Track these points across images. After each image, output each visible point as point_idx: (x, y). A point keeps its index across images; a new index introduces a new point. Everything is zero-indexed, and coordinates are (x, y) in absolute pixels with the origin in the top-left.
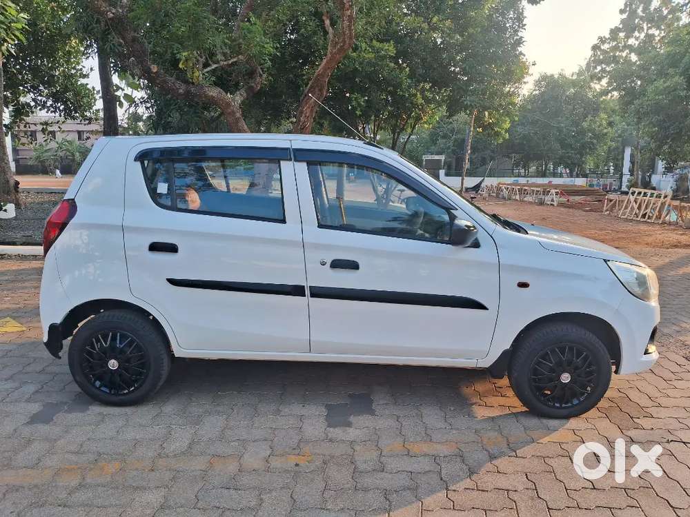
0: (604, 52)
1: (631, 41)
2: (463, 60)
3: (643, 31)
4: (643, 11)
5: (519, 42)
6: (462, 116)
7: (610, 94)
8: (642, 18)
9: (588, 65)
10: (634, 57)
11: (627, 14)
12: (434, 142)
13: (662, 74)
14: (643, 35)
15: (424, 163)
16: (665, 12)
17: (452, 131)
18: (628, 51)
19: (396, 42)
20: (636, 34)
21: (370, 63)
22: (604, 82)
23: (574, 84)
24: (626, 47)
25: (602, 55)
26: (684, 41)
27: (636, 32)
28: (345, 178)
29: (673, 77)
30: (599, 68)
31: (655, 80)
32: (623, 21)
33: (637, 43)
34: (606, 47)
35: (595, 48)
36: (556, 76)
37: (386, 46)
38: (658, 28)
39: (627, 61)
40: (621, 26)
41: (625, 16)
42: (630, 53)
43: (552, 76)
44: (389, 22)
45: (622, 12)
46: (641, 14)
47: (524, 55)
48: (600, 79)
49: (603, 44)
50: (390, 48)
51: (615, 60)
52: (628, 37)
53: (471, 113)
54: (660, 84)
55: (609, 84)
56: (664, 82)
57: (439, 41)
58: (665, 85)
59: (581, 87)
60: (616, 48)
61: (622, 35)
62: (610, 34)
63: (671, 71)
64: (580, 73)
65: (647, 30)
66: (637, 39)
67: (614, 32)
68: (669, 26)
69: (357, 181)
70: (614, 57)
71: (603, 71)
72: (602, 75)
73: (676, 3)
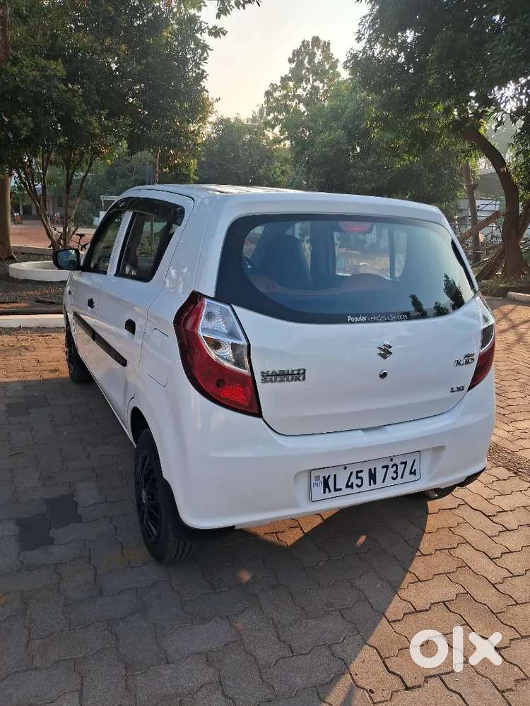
0: (277, 100)
1: (300, 91)
2: (142, 91)
3: (309, 81)
4: (309, 62)
5: (201, 76)
6: (144, 155)
7: (282, 143)
8: (308, 69)
9: (261, 111)
10: (302, 108)
11: (295, 63)
12: (112, 182)
13: (327, 126)
14: (309, 86)
15: (103, 205)
16: (327, 67)
17: (131, 170)
18: (296, 101)
19: (65, 62)
20: (304, 84)
21: (34, 82)
22: (277, 130)
23: (249, 130)
24: (296, 96)
25: (275, 102)
26: (343, 96)
27: (304, 83)
28: (10, 218)
29: (336, 130)
30: (272, 115)
31: (321, 132)
32: (291, 71)
33: (305, 93)
34: (277, 94)
35: (268, 94)
36: (232, 121)
37: (52, 64)
38: (322, 81)
39: (296, 111)
40: (290, 75)
41: (293, 65)
42: (299, 104)
43: (229, 119)
44: (54, 36)
45: (291, 61)
46: (307, 65)
47: (207, 92)
48: (273, 127)
49: (275, 92)
50: (58, 68)
51: (287, 108)
52: (296, 87)
53: (156, 151)
54: (325, 136)
55: (282, 132)
56: (329, 135)
57: (114, 66)
58: (330, 138)
59: (256, 133)
60: (286, 97)
61: (291, 84)
62: (281, 82)
63: (334, 124)
64: (254, 120)
65: (313, 82)
66: (304, 90)
67: (285, 80)
68: (331, 80)
69: (24, 222)
70: (286, 105)
71: (275, 118)
72: (275, 123)
73: (335, 59)
